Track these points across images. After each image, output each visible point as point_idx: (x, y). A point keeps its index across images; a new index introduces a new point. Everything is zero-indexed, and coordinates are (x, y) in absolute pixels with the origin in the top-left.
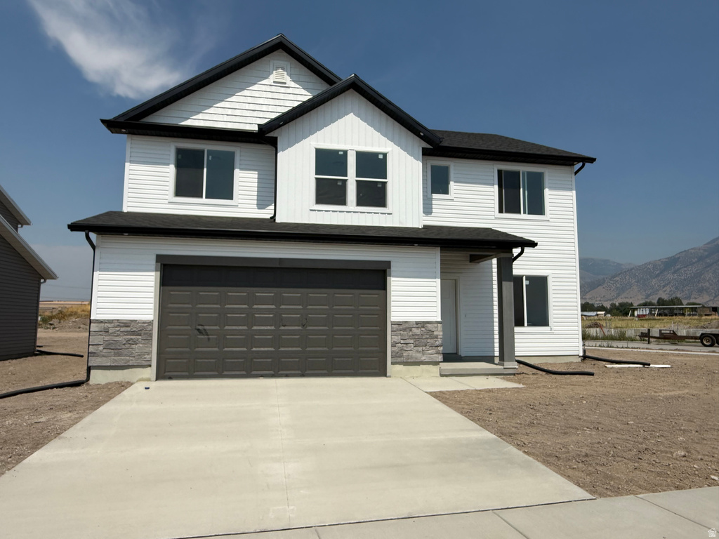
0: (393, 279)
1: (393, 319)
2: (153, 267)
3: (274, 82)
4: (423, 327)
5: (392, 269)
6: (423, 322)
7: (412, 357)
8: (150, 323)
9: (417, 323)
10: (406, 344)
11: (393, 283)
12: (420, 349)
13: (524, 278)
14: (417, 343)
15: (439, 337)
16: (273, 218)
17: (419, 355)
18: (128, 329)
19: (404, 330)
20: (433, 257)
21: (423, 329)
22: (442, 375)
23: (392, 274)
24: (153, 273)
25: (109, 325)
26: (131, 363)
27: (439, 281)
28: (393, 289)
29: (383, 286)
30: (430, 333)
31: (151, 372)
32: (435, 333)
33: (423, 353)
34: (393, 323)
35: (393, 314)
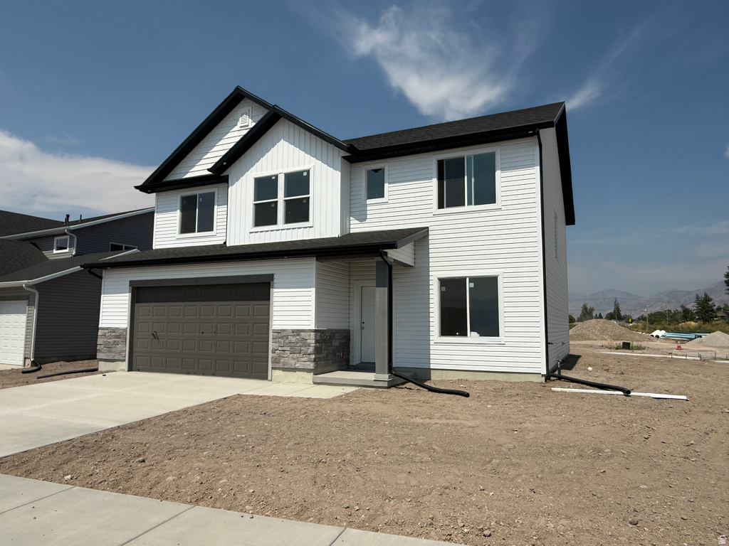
0: (275, 290)
1: (275, 327)
2: (128, 291)
3: (241, 127)
4: (298, 335)
5: (275, 281)
6: (298, 330)
7: (287, 364)
8: (125, 330)
9: (293, 331)
10: (284, 351)
11: (275, 295)
12: (295, 356)
13: (468, 280)
14: (292, 350)
15: (311, 345)
16: (225, 243)
17: (293, 362)
18: (114, 334)
19: (282, 337)
20: (310, 267)
21: (298, 337)
22: (315, 383)
23: (275, 285)
24: (128, 294)
25: (107, 331)
26: (116, 358)
27: (313, 290)
28: (275, 299)
29: (267, 297)
30: (304, 341)
31: (125, 365)
32: (308, 341)
33: (297, 360)
34: (275, 331)
35: (274, 323)
